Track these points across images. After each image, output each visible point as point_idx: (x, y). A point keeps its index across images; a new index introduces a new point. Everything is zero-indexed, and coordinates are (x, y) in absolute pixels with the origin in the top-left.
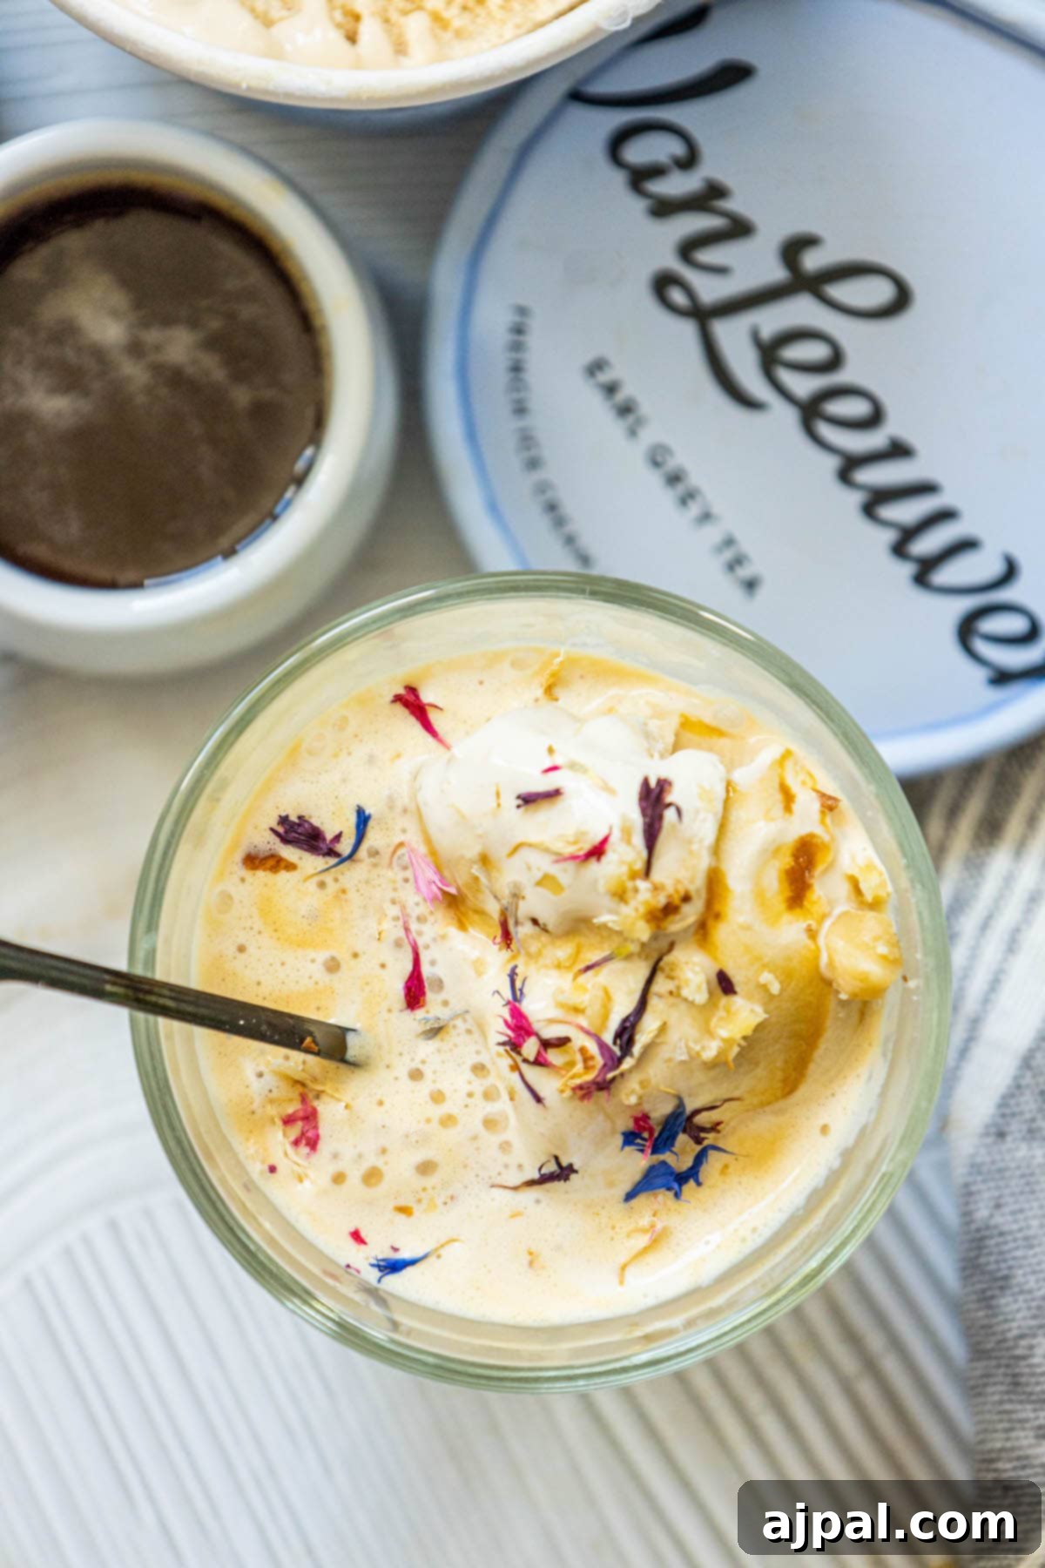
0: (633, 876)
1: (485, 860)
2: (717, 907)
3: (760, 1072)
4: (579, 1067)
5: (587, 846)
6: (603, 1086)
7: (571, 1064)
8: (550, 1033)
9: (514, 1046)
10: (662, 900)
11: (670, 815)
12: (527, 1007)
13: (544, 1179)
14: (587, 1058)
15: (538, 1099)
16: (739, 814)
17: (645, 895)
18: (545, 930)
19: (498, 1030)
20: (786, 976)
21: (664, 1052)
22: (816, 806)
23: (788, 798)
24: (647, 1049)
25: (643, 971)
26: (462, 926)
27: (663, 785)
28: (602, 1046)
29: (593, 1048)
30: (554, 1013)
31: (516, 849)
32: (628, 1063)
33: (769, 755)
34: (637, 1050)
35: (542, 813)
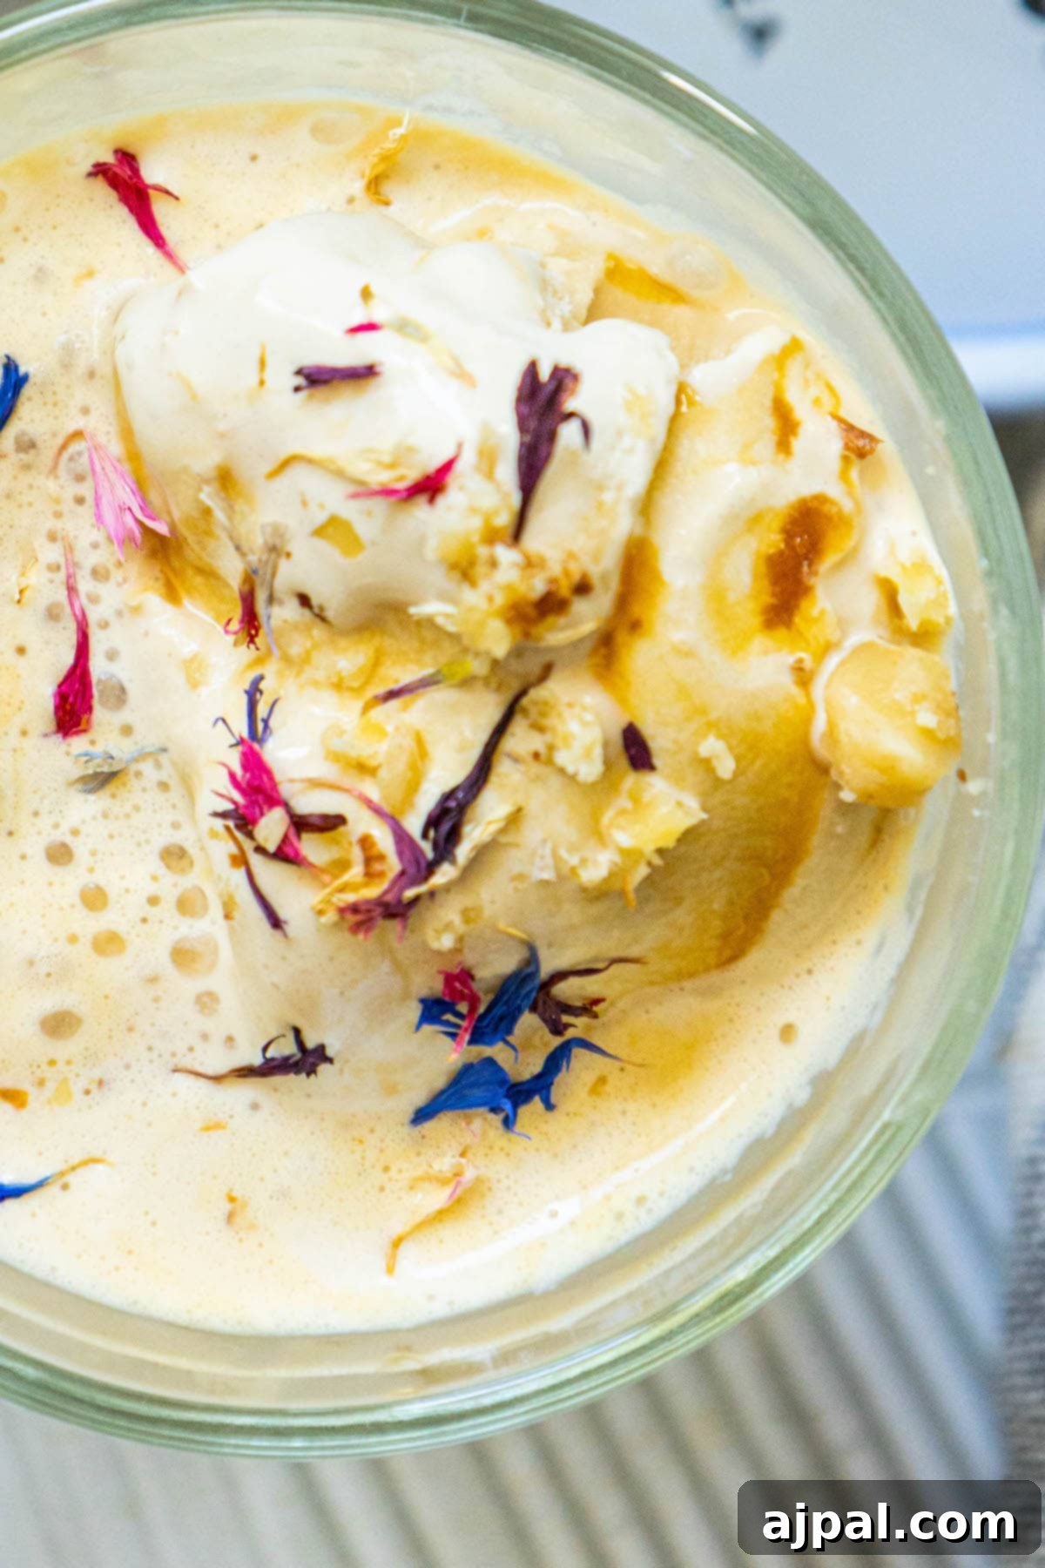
0: (491, 537)
1: (225, 479)
2: (636, 610)
3: (682, 915)
4: (356, 872)
5: (411, 474)
6: (395, 910)
7: (343, 865)
8: (311, 804)
9: (244, 821)
10: (538, 587)
11: (569, 433)
12: (273, 751)
13: (271, 1068)
14: (371, 858)
15: (276, 922)
16: (695, 448)
17: (507, 574)
18: (321, 617)
19: (217, 788)
20: (747, 747)
21: (512, 862)
22: (834, 446)
23: (786, 426)
24: (483, 853)
25: (489, 710)
26: (172, 594)
27: (563, 378)
28: (401, 837)
29: (384, 840)
30: (321, 769)
31: (285, 465)
32: (444, 875)
33: (761, 343)
34: (463, 851)
35: (342, 407)
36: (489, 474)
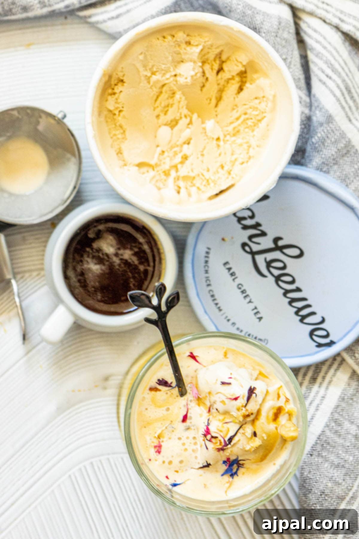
0: (242, 406)
1: (210, 393)
2: (258, 417)
3: (257, 455)
4: (218, 444)
5: (234, 397)
6: (222, 449)
7: (216, 443)
8: (214, 435)
9: (205, 436)
10: (247, 413)
11: (254, 395)
12: (210, 427)
13: (204, 467)
14: (221, 443)
15: (207, 448)
16: (268, 398)
17: (244, 411)
18: (218, 412)
19: (202, 430)
20: (268, 436)
21: (237, 446)
22: (284, 400)
23: (279, 396)
24: (234, 444)
25: (238, 427)
26: (199, 405)
27: (254, 388)
28: (225, 441)
29: (222, 441)
30: (216, 431)
31: (218, 393)
32: (229, 446)
33: (277, 386)
34: (232, 443)
35: (226, 387)
36: (243, 399)
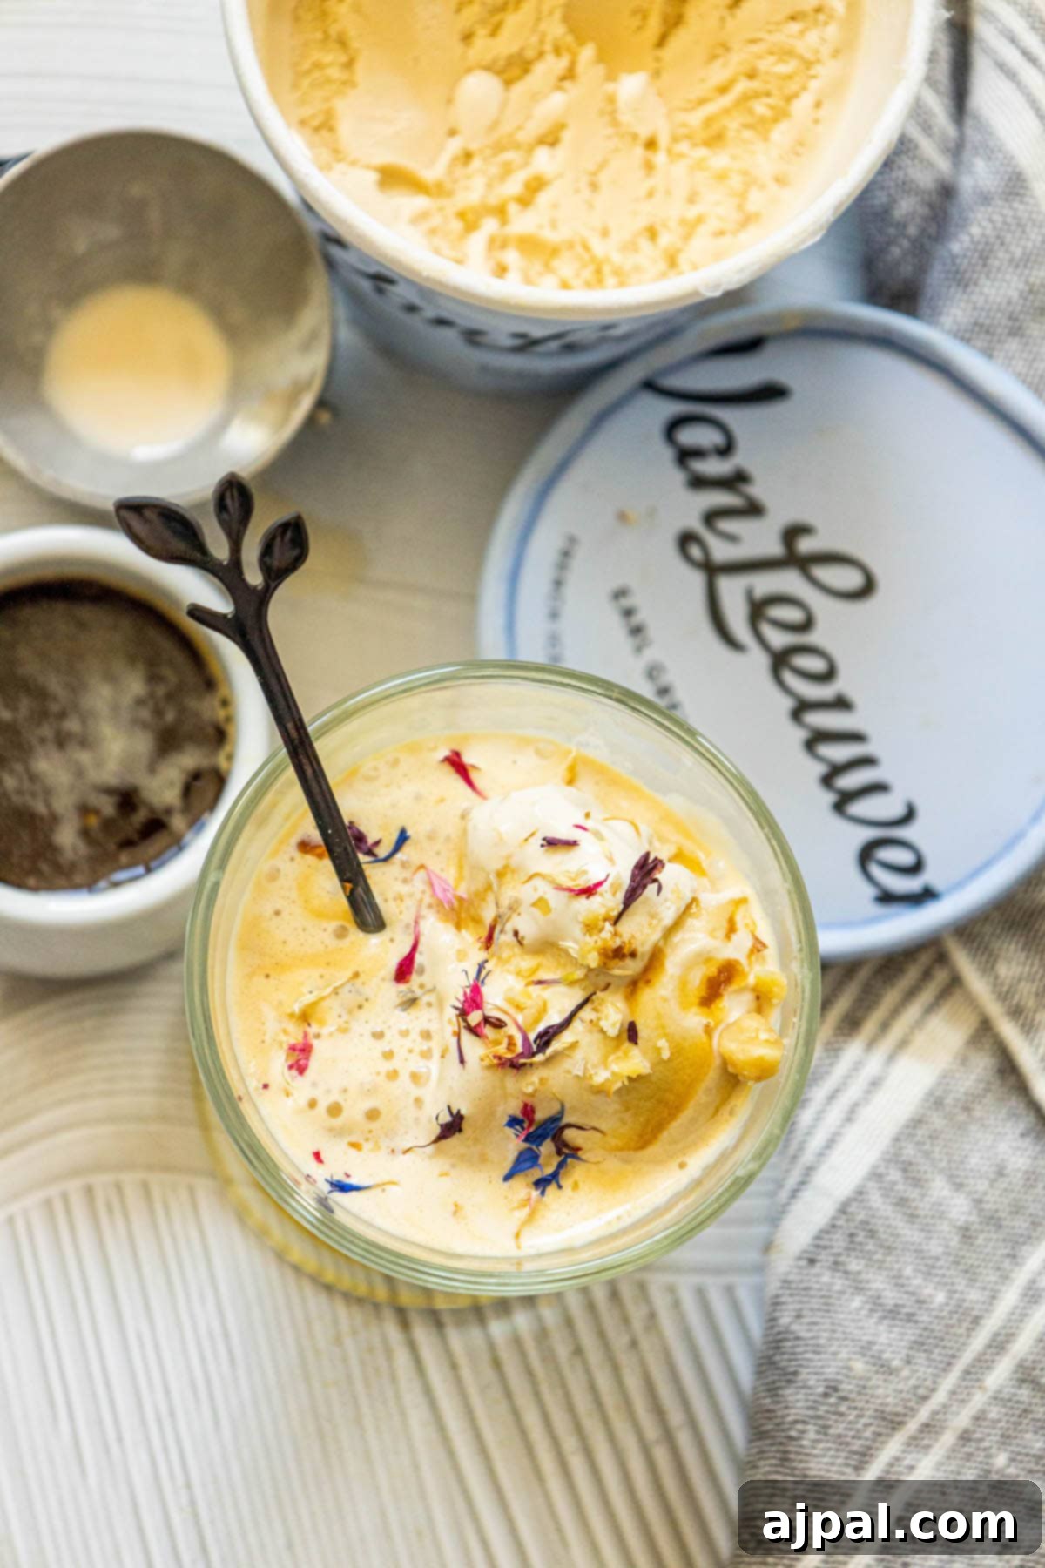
0: (606, 919)
1: (502, 872)
2: (650, 976)
4: (503, 1045)
5: (583, 883)
6: (516, 1066)
7: (497, 1043)
8: (493, 1014)
9: (463, 1014)
10: (616, 945)
11: (652, 888)
12: (485, 990)
14: (511, 1044)
15: (462, 1061)
16: (695, 923)
17: (607, 935)
18: (520, 943)
19: (457, 996)
20: (677, 1051)
21: (567, 1064)
22: (749, 943)
23: (731, 929)
24: (557, 1055)
25: (578, 997)
26: (459, 926)
28: (526, 1039)
29: (518, 1038)
30: (501, 1001)
31: (534, 876)
32: (539, 1058)
33: (731, 894)
34: (549, 1051)
35: (559, 854)
36: (614, 894)
